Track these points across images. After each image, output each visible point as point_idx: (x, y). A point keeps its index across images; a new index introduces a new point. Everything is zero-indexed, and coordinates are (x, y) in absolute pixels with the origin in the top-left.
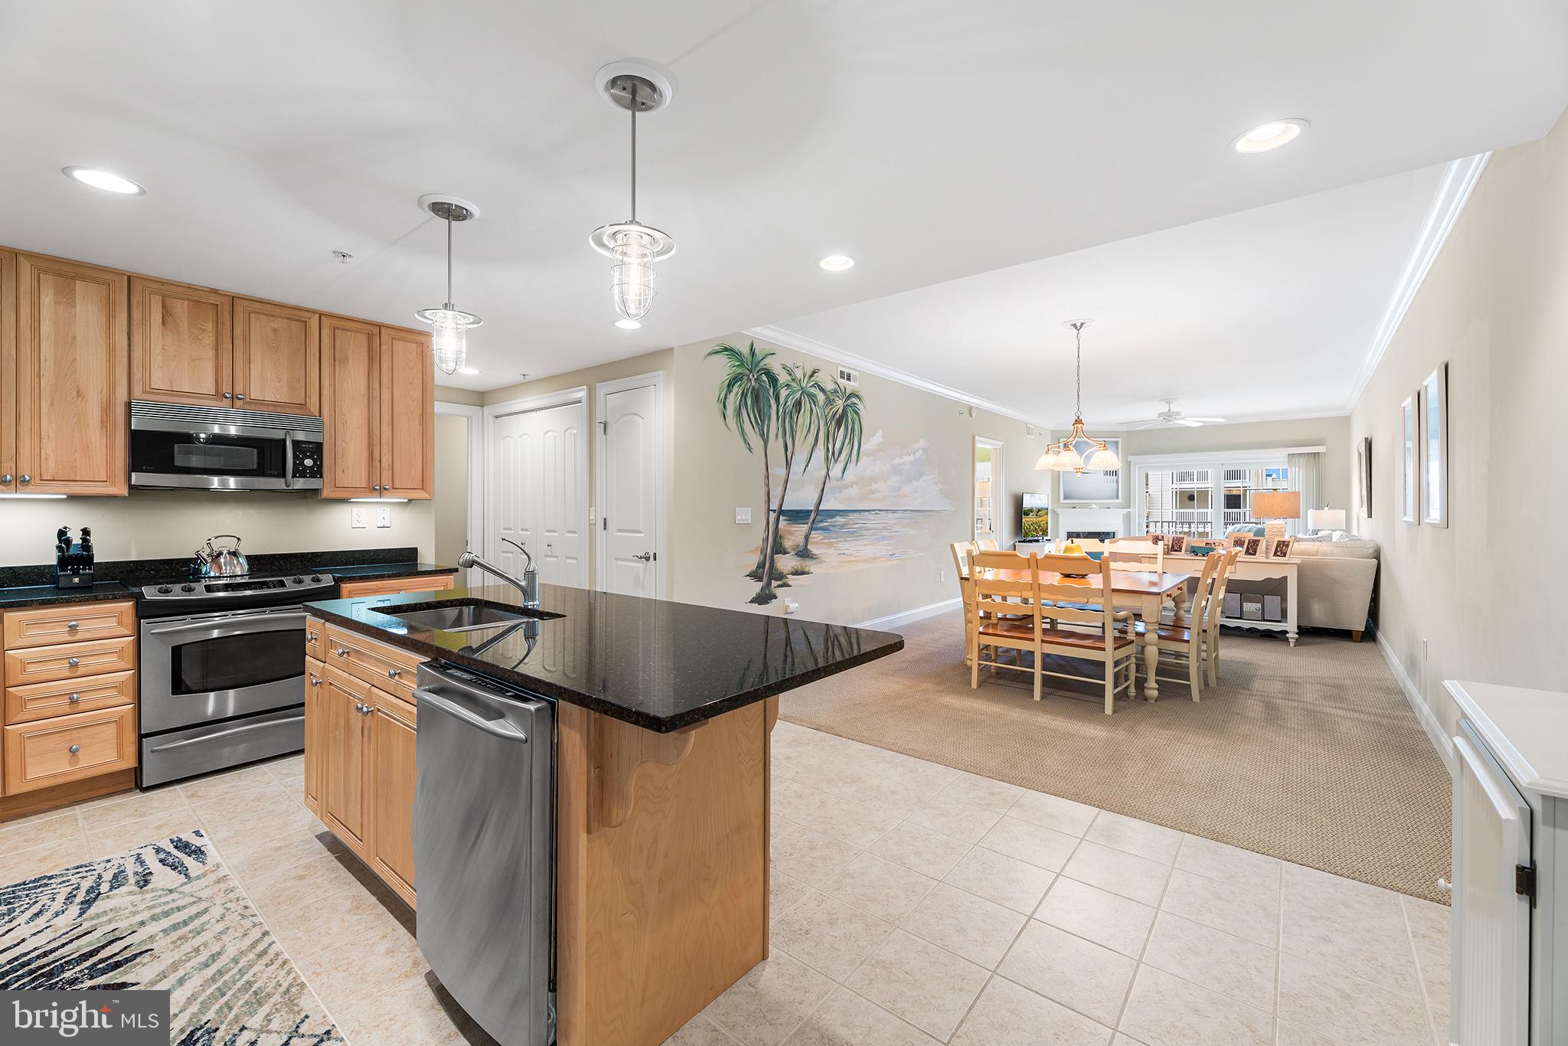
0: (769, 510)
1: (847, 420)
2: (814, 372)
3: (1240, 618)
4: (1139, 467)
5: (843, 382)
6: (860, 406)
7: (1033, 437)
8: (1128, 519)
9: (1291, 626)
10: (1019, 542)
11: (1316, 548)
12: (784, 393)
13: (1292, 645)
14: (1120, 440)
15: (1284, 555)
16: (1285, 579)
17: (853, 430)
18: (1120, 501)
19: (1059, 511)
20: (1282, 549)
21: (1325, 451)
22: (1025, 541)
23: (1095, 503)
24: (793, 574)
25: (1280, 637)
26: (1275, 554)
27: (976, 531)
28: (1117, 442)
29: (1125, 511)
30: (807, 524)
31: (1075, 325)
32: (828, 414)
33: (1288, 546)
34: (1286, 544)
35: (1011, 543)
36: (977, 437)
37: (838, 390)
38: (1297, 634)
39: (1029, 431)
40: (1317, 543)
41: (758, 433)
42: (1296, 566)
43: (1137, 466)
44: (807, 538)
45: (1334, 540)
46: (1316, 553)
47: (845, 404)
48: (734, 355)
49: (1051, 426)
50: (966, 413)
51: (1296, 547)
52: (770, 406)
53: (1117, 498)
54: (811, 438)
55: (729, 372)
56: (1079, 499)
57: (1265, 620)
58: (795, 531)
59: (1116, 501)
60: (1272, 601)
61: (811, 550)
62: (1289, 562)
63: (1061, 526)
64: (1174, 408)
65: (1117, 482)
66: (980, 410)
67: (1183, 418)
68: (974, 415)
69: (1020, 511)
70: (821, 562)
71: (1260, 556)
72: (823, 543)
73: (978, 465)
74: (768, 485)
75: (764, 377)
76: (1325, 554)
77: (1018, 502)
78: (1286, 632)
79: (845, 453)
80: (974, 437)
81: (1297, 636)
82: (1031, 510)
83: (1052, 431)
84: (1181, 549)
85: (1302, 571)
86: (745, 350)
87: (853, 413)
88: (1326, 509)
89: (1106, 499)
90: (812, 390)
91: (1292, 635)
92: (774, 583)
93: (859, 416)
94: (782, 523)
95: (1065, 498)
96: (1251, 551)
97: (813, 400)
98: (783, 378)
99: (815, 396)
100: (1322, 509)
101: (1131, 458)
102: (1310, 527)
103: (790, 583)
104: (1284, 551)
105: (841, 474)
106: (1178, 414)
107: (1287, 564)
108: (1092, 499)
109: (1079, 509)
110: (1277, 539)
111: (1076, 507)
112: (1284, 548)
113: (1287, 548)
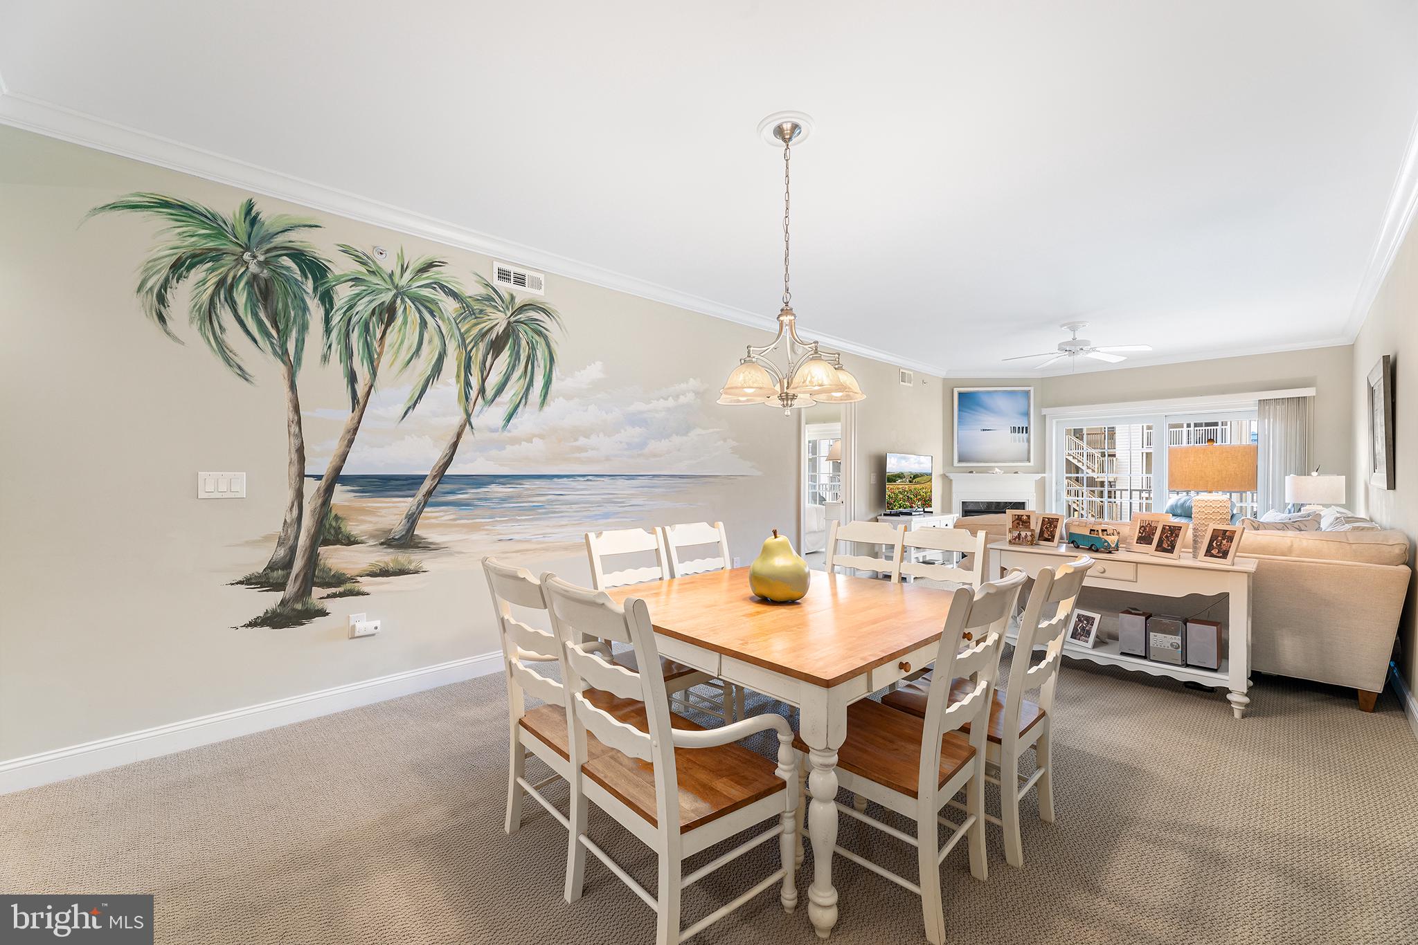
0: (302, 475)
1: (517, 343)
2: (430, 265)
3: (1145, 658)
4: (1057, 422)
5: (505, 287)
6: (547, 323)
7: (911, 385)
8: (1042, 486)
9: (1235, 678)
10: (880, 515)
11: (1288, 542)
12: (343, 294)
13: (1237, 715)
14: (1032, 389)
15: (1224, 555)
16: (1224, 597)
17: (531, 359)
18: (1032, 464)
19: (951, 476)
20: (1220, 544)
21: (1315, 395)
22: (889, 515)
23: (998, 467)
24: (373, 574)
25: (1218, 695)
26: (1208, 553)
28: (1028, 393)
29: (1039, 476)
30: (413, 496)
31: (779, 131)
32: (468, 331)
33: (1231, 539)
34: (1228, 536)
35: (870, 516)
37: (495, 297)
38: (1247, 695)
39: (904, 378)
40: (1290, 533)
41: (268, 348)
42: (1246, 575)
43: (1054, 421)
44: (412, 519)
45: (1324, 524)
46: (1289, 551)
47: (512, 319)
48: (191, 217)
49: (943, 374)
51: (1249, 537)
52: (305, 309)
53: (1029, 460)
54: (424, 364)
55: (178, 243)
56: (981, 462)
57: (1188, 666)
58: (380, 508)
59: (1028, 464)
60: (1203, 636)
61: (424, 536)
62: (1235, 568)
63: (953, 497)
64: (1079, 337)
65: (1029, 441)
67: (1093, 350)
69: (883, 479)
70: (451, 554)
71: (1183, 556)
72: (457, 526)
74: (300, 435)
75: (286, 261)
76: (1305, 552)
77: (881, 463)
78: (1227, 691)
79: (513, 392)
81: (1247, 700)
82: (900, 476)
83: (944, 379)
84: (1053, 537)
85: (1258, 585)
86: (230, 211)
87: (530, 333)
88: (1315, 474)
89: (1013, 461)
90: (426, 292)
91: (1238, 697)
92: (317, 592)
93: (546, 338)
94: (341, 496)
95: (960, 461)
96: (1165, 545)
97: (426, 307)
98: (341, 266)
99: (433, 301)
100: (1309, 474)
101: (1045, 411)
102: (1289, 499)
103: (365, 589)
104: (1224, 548)
105: (502, 423)
106: (1086, 343)
107: (1229, 571)
108: (996, 462)
109: (974, 474)
110: (1212, 526)
111: (971, 472)
112: (1224, 542)
113: (1231, 542)
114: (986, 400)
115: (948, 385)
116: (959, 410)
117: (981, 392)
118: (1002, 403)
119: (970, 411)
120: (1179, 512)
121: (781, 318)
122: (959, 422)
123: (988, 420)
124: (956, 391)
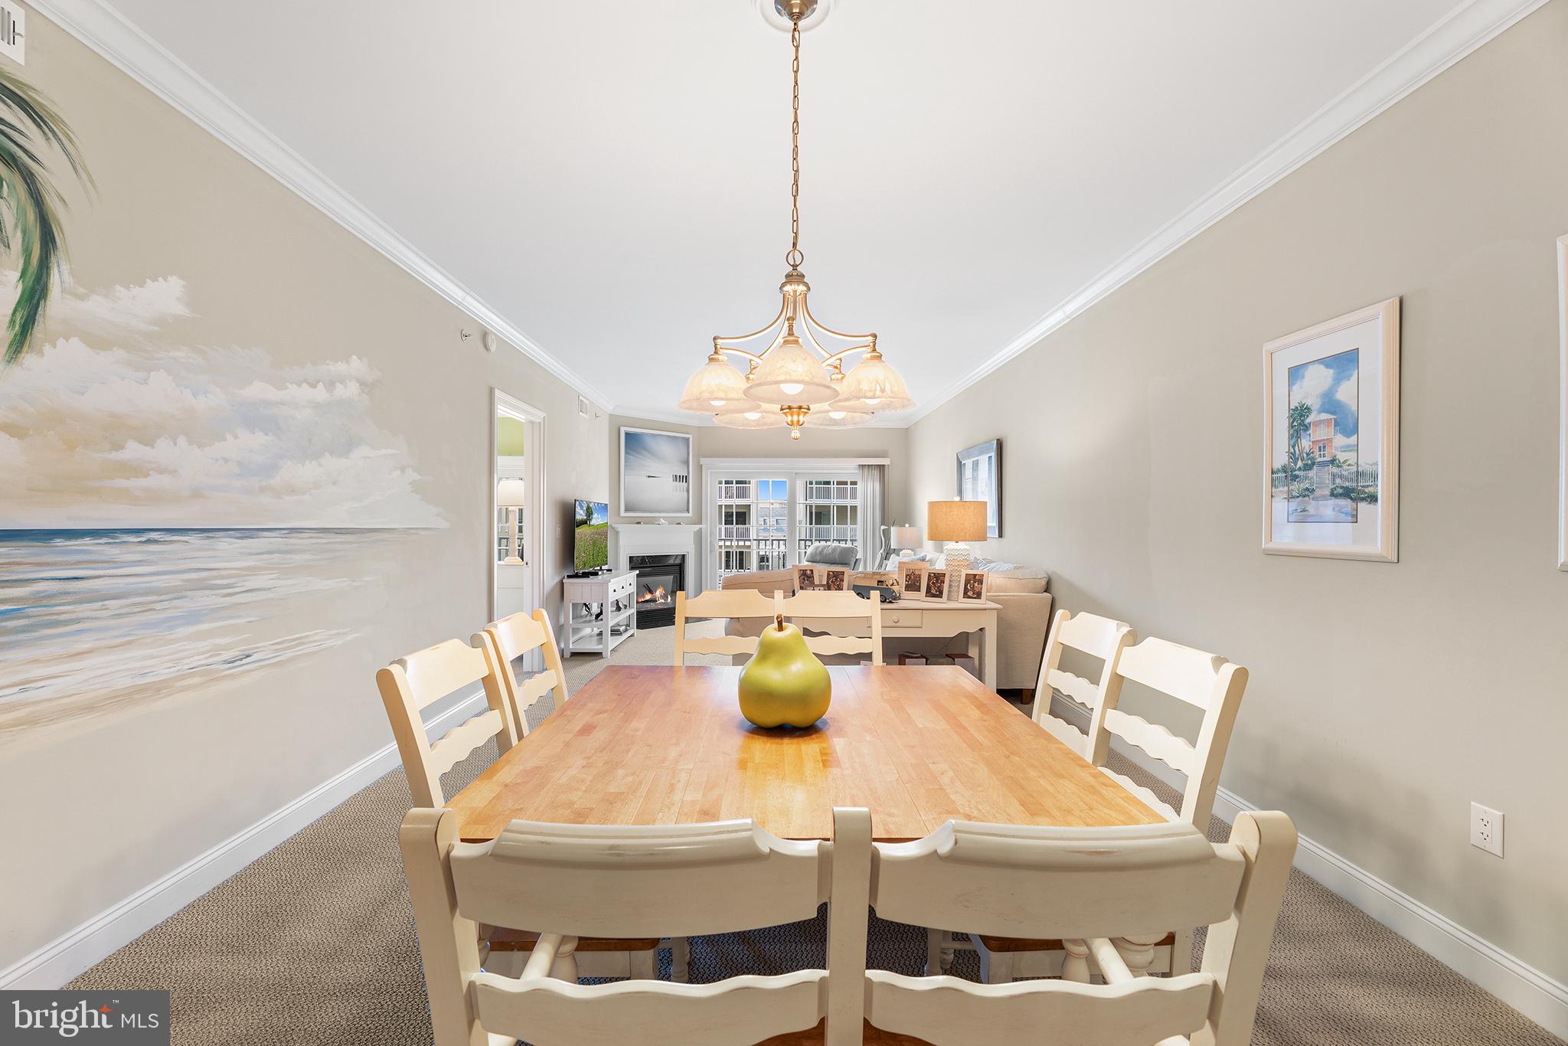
4: (711, 473)
7: (588, 418)
8: (699, 537)
10: (569, 577)
14: (691, 436)
15: (979, 595)
16: (982, 631)
18: (691, 514)
19: (620, 529)
20: (973, 587)
21: (889, 463)
22: (576, 576)
23: (663, 518)
26: (966, 595)
27: (496, 562)
28: (688, 439)
29: (697, 527)
33: (981, 582)
34: (978, 579)
35: (557, 579)
36: (498, 393)
39: (582, 407)
42: (995, 611)
43: (709, 471)
49: (610, 408)
50: (475, 340)
53: (688, 511)
59: (687, 515)
62: (988, 606)
63: (621, 551)
65: (688, 491)
66: (505, 345)
68: (493, 348)
73: (501, 461)
80: (491, 391)
83: (610, 415)
88: (907, 526)
93: (31, 182)
95: (627, 510)
96: (933, 591)
100: (904, 526)
101: (703, 461)
104: (977, 590)
107: (985, 609)
108: (660, 512)
109: (642, 526)
110: (964, 572)
111: (639, 523)
112: (976, 584)
113: (982, 584)
114: (651, 443)
115: (616, 423)
116: (626, 453)
117: (647, 434)
118: (666, 449)
119: (637, 455)
120: (818, 558)
121: (785, 289)
122: (625, 466)
123: (652, 466)
124: (623, 430)
